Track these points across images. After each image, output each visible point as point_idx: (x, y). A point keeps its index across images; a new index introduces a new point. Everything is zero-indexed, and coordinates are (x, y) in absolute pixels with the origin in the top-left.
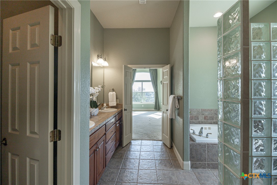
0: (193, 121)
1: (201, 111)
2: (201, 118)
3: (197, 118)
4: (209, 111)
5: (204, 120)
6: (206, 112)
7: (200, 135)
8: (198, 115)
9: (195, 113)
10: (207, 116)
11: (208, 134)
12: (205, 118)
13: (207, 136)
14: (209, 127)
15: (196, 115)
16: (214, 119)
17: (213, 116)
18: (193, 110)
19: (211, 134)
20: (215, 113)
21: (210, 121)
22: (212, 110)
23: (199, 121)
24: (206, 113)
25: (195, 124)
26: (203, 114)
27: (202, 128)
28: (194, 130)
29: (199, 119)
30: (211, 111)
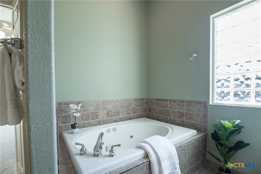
0: (89, 122)
1: (101, 103)
2: (102, 115)
3: (96, 115)
4: (114, 103)
5: (107, 117)
6: (110, 105)
7: (97, 153)
8: (97, 111)
9: (92, 108)
10: (111, 111)
11: (114, 148)
12: (107, 114)
13: (112, 154)
14: (114, 127)
15: (94, 111)
16: (120, 114)
17: (119, 110)
18: (89, 102)
19: (119, 145)
20: (121, 105)
21: (115, 117)
22: (117, 101)
23: (98, 120)
24: (109, 107)
25: (93, 126)
26: (105, 109)
27: (102, 135)
28: (83, 146)
29: (99, 117)
30: (116, 103)
